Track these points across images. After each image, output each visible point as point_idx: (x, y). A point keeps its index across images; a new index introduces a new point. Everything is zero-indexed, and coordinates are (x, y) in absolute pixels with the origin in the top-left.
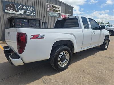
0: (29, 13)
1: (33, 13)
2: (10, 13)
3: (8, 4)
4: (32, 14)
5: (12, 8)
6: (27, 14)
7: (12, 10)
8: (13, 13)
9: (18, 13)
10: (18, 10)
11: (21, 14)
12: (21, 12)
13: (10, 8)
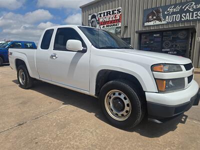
0: (185, 16)
1: (195, 15)
2: (150, 26)
3: (151, 11)
4: (192, 17)
5: (155, 17)
6: (181, 19)
7: (155, 20)
8: (155, 24)
9: (163, 22)
10: (165, 18)
11: (168, 23)
12: (168, 19)
13: (153, 18)
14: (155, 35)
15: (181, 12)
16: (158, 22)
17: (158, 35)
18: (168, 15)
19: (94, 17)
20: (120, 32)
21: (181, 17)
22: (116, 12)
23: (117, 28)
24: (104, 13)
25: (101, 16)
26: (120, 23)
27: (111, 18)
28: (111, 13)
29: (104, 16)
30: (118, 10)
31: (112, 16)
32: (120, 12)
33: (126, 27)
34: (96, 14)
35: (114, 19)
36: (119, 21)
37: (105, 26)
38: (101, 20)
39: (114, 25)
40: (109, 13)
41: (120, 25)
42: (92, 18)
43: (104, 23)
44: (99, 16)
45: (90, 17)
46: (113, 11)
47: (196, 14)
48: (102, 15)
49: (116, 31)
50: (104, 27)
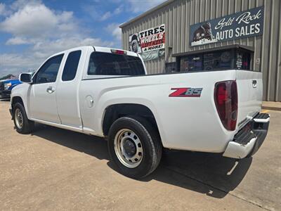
0: (239, 31)
1: (251, 29)
2: (198, 46)
3: (198, 27)
4: (248, 32)
5: (203, 35)
6: (234, 35)
7: (203, 37)
8: (204, 43)
9: (213, 41)
10: (215, 35)
11: (219, 42)
12: (219, 36)
13: (200, 35)
14: (194, 59)
15: (235, 25)
16: (207, 41)
17: (198, 58)
18: (219, 30)
19: (135, 37)
20: (164, 55)
21: (235, 33)
22: (159, 30)
23: (161, 50)
24: (146, 32)
25: (142, 37)
26: (164, 44)
27: (153, 38)
28: (153, 32)
29: (146, 35)
30: (161, 28)
31: (154, 35)
32: (163, 30)
33: (170, 49)
34: (137, 34)
35: (157, 39)
36: (162, 41)
37: (147, 48)
38: (143, 41)
39: (156, 47)
40: (150, 32)
41: (163, 47)
42: (133, 39)
43: (147, 44)
44: (140, 36)
45: (131, 38)
46: (155, 30)
47: (253, 27)
48: (144, 35)
49: (159, 54)
50: (146, 50)
